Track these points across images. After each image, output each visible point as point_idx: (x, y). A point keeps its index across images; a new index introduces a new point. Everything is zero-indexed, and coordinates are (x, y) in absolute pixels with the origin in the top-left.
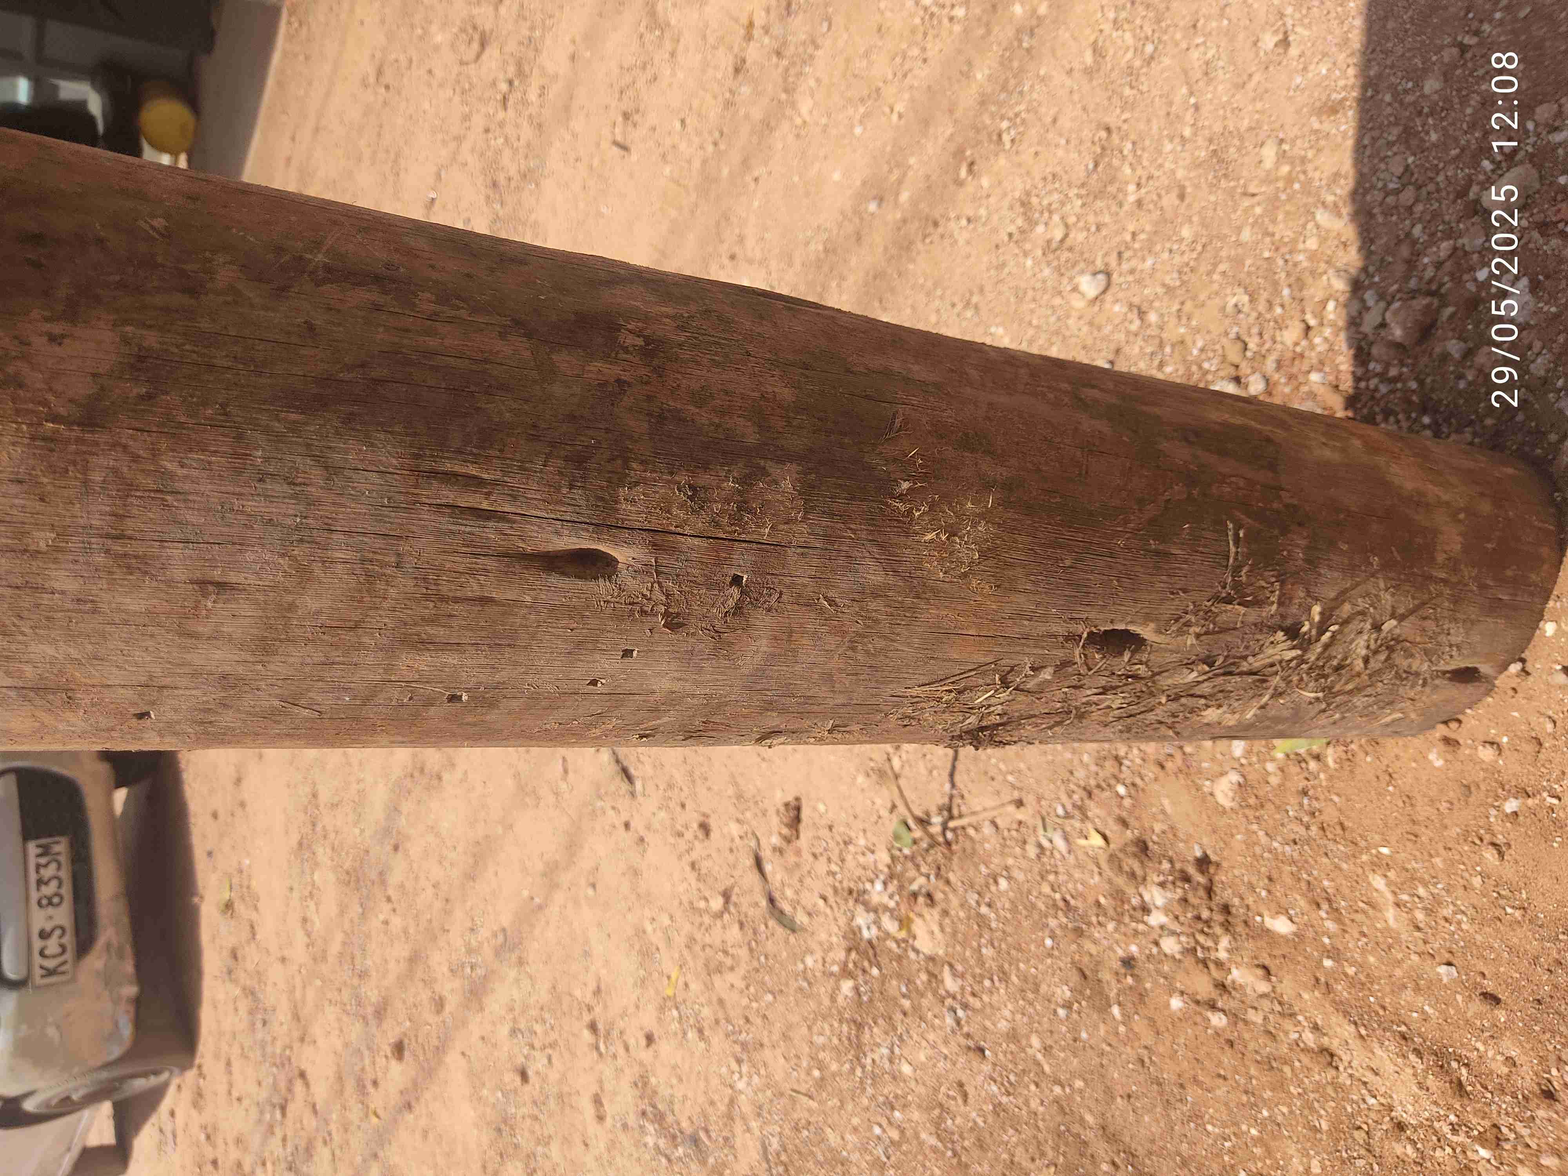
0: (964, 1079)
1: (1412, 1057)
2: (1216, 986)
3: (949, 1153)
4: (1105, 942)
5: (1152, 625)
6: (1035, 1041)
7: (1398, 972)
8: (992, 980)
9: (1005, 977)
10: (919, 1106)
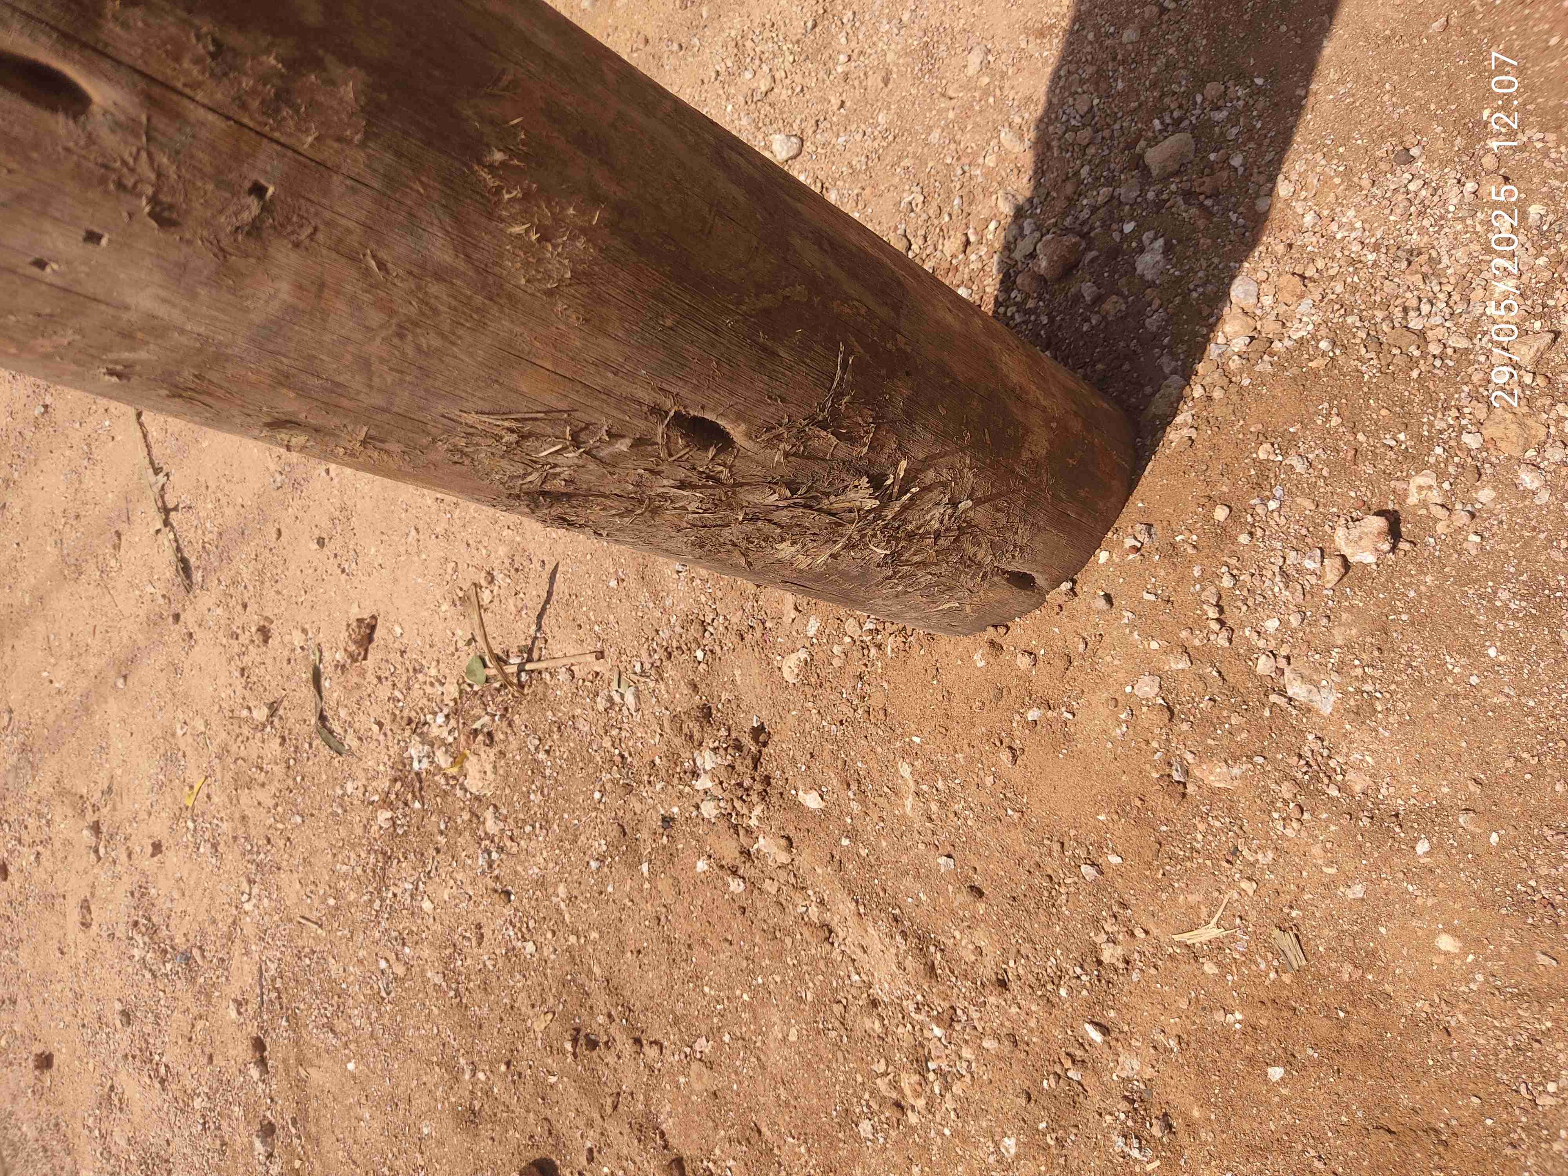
0: (484, 922)
1: (899, 938)
2: (741, 853)
3: (452, 993)
4: (650, 801)
5: (743, 427)
6: (562, 890)
7: (904, 859)
8: (534, 827)
9: (546, 825)
10: (432, 944)
